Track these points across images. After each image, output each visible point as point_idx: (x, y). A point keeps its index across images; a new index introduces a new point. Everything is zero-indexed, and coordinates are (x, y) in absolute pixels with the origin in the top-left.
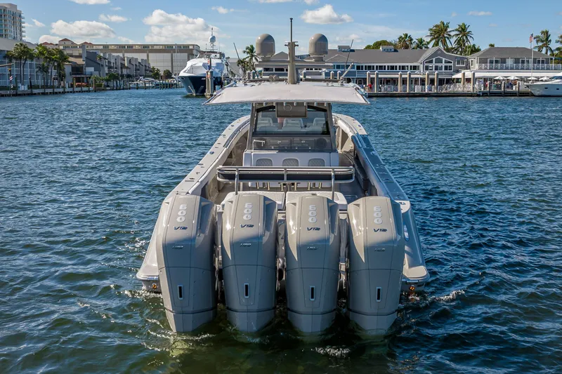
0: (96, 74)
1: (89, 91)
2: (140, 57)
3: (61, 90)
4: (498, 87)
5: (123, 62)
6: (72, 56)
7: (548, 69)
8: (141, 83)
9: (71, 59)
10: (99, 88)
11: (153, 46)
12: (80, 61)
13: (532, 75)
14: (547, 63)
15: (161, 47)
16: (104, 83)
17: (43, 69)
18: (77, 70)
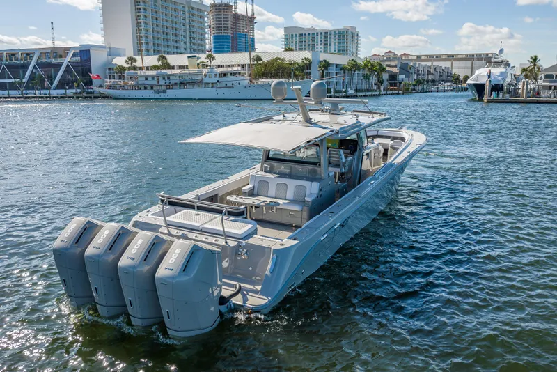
0: (406, 81)
1: (398, 94)
2: (444, 65)
3: (378, 93)
5: (429, 70)
6: (389, 66)
8: (441, 87)
9: (388, 68)
10: (407, 92)
11: (457, 55)
12: (395, 70)
15: (464, 56)
16: (412, 87)
17: (367, 77)
18: (393, 77)
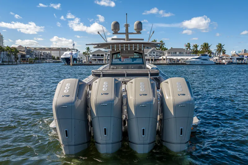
0: (30, 58)
1: (27, 64)
2: (48, 52)
3: (16, 63)
4: (174, 61)
5: (41, 54)
6: (21, 51)
7: (190, 56)
8: (48, 61)
10: (31, 63)
11: (53, 48)
12: (24, 53)
13: (185, 58)
14: (190, 53)
15: (56, 49)
16: (33, 61)
17: (8, 55)
18: (23, 56)
